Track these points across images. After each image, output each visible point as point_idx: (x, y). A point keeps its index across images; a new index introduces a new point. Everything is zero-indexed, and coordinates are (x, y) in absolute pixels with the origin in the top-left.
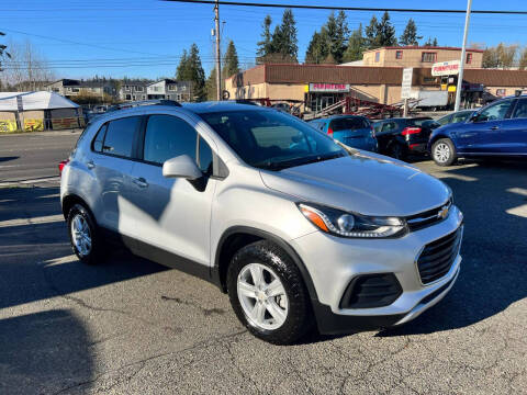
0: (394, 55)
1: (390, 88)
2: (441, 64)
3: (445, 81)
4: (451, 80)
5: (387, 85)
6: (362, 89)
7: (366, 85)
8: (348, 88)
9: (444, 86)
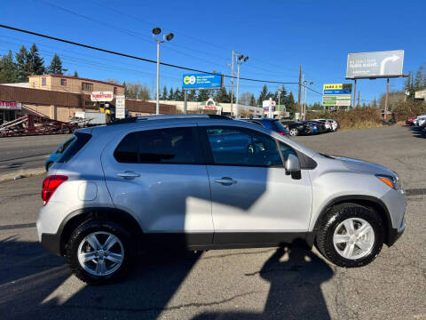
0: (60, 83)
1: (58, 109)
2: (98, 93)
3: (102, 106)
4: (107, 105)
5: (56, 106)
6: (33, 108)
7: (37, 105)
8: (19, 106)
9: (102, 110)
